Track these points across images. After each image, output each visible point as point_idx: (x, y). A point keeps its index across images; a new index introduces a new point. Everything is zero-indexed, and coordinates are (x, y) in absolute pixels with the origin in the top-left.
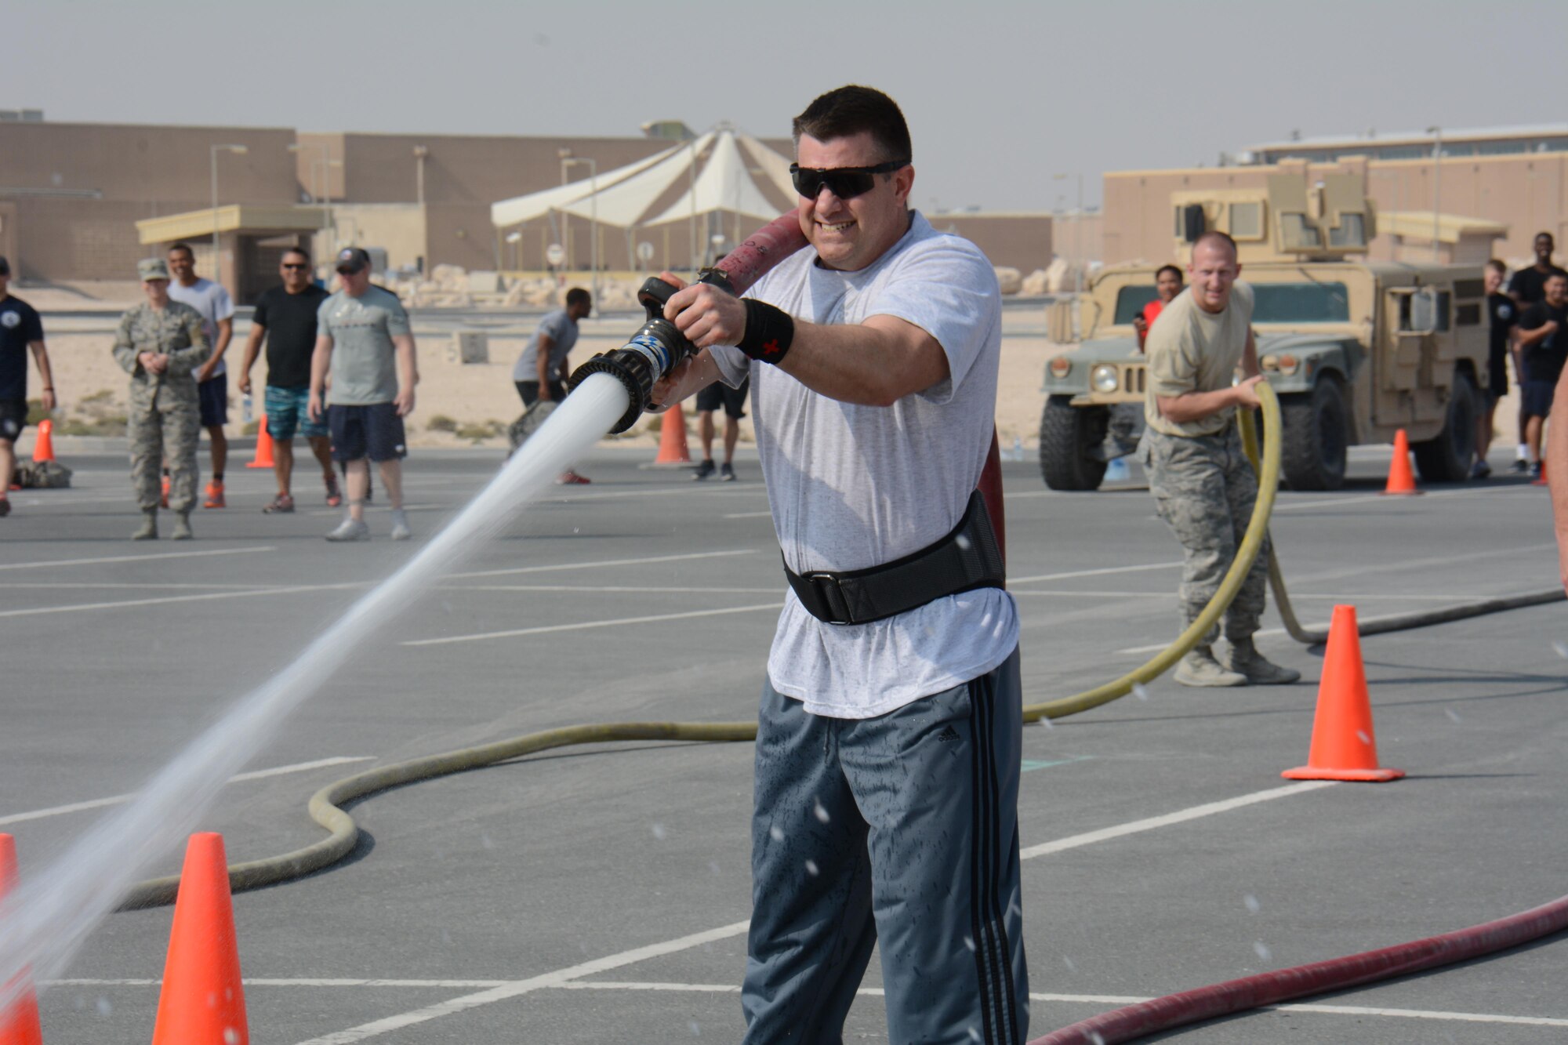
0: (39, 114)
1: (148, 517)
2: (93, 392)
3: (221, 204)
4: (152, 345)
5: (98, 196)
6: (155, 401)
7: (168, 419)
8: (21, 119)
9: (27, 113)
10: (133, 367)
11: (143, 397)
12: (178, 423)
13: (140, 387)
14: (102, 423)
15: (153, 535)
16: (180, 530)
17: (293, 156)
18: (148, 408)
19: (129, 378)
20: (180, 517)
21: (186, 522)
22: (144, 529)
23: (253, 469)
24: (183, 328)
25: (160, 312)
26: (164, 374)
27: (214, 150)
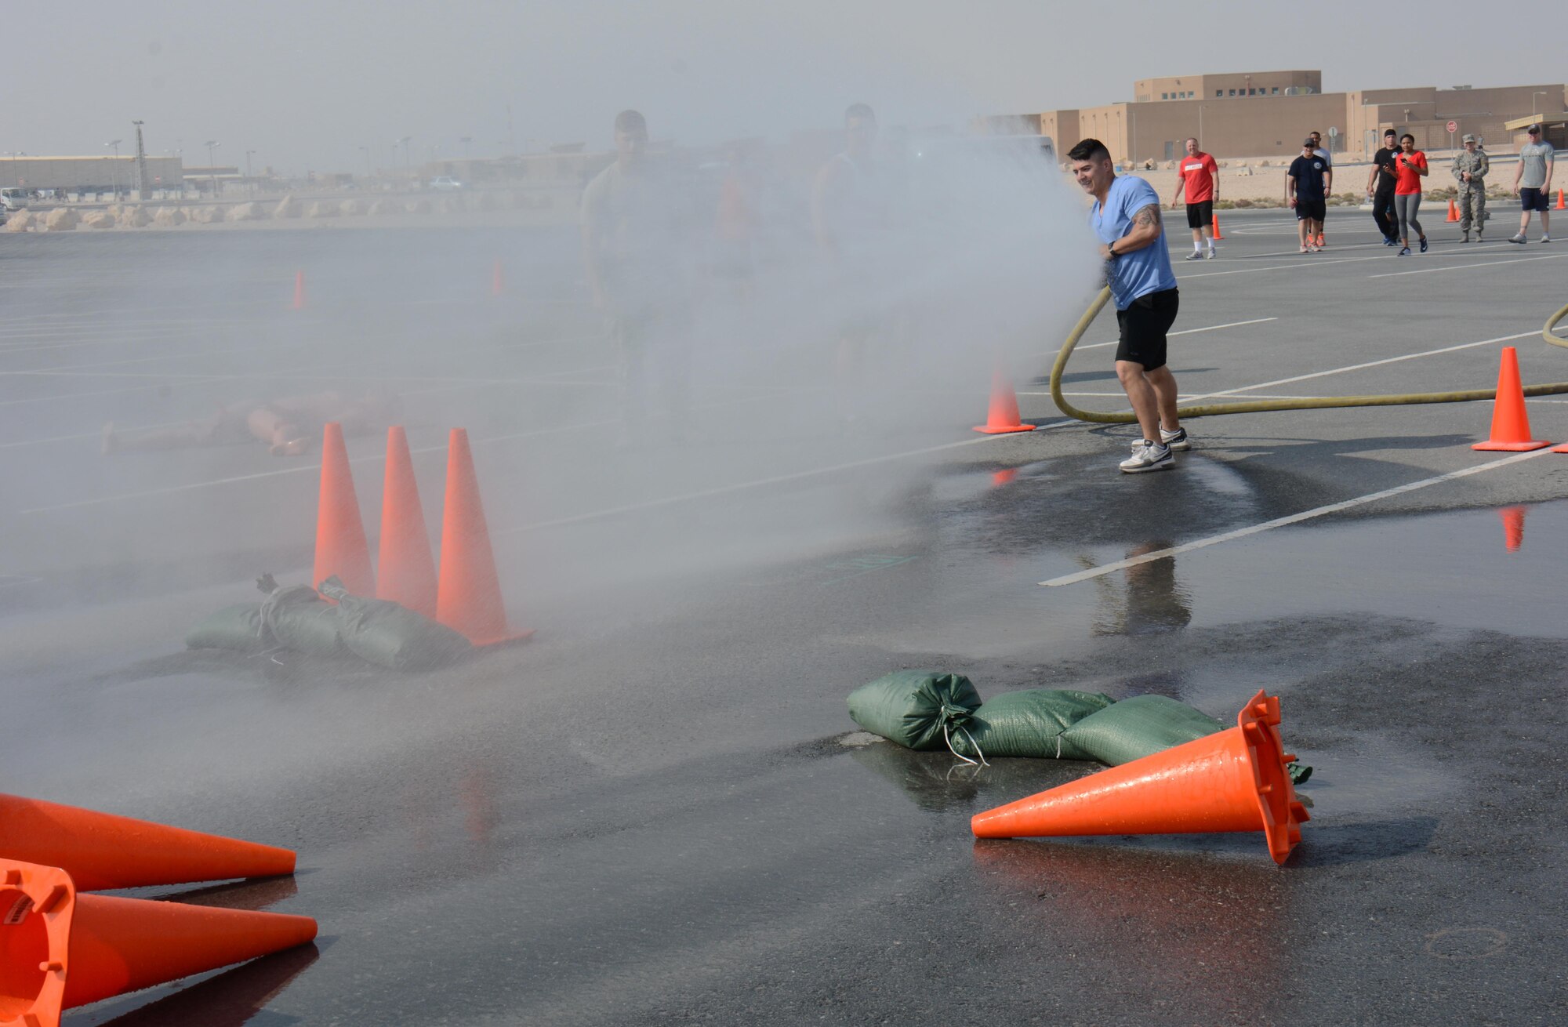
0: (1470, 86)
1: (1465, 234)
2: (1491, 185)
3: (1536, 114)
4: (1468, 167)
5: (1490, 114)
6: (1468, 189)
7: (1473, 196)
8: (1463, 89)
9: (1466, 86)
10: (1460, 178)
11: (1464, 188)
12: (1477, 197)
13: (1462, 185)
14: (1495, 196)
15: (1467, 241)
16: (1478, 239)
17: (1564, 94)
18: (1466, 192)
19: (1458, 181)
20: (1478, 234)
21: (1480, 235)
22: (1464, 239)
23: (1556, 210)
24: (1479, 161)
25: (1471, 155)
26: (1470, 180)
27: (1534, 94)
